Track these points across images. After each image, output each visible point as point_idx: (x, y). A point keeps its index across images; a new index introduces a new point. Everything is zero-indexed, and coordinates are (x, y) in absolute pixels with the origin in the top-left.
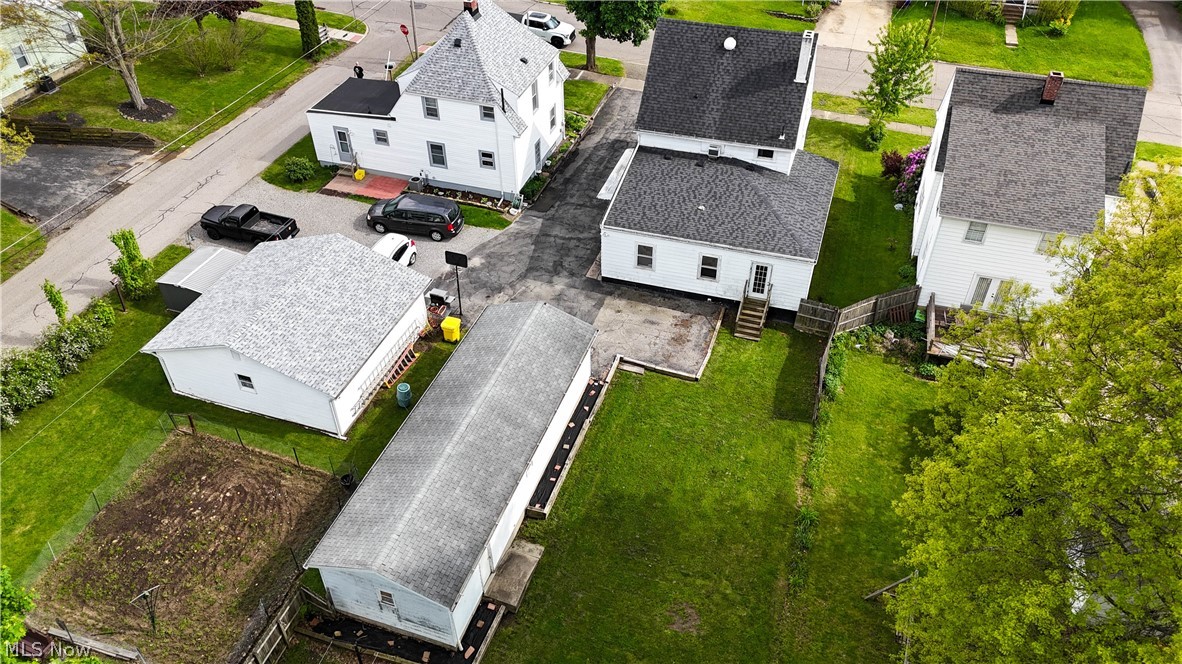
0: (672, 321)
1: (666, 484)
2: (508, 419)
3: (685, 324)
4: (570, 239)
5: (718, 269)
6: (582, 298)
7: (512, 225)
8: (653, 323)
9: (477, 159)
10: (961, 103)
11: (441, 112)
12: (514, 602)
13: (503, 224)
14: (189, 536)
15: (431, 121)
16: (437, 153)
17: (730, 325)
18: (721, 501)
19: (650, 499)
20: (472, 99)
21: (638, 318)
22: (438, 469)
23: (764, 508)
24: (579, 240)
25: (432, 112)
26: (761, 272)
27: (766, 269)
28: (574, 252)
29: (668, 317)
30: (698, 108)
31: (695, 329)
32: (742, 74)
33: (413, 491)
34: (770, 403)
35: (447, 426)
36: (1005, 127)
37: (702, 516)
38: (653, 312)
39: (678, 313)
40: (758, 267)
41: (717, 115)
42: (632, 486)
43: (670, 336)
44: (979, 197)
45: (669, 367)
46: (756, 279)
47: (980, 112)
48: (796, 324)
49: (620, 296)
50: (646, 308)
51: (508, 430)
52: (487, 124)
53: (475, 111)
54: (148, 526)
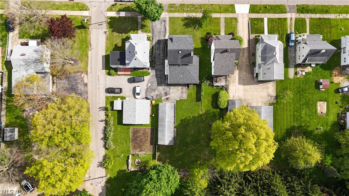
0: (180, 89)
1: (186, 116)
3: (182, 89)
4: (161, 74)
6: (167, 88)
7: (151, 73)
8: (178, 90)
12: (176, 136)
13: (149, 74)
14: (141, 140)
17: (188, 87)
18: (192, 116)
19: (185, 119)
21: (176, 90)
22: (166, 132)
23: (197, 116)
24: (162, 74)
28: (163, 78)
29: (180, 88)
30: (177, 60)
31: (184, 89)
32: (183, 55)
33: (165, 135)
34: (195, 100)
35: (164, 126)
36: (222, 56)
37: (191, 119)
38: (178, 88)
39: (181, 87)
41: (180, 61)
42: (183, 118)
43: (181, 92)
44: (218, 70)
45: (182, 98)
47: (218, 54)
49: (172, 86)
50: (176, 87)
51: (170, 124)
54: (136, 140)
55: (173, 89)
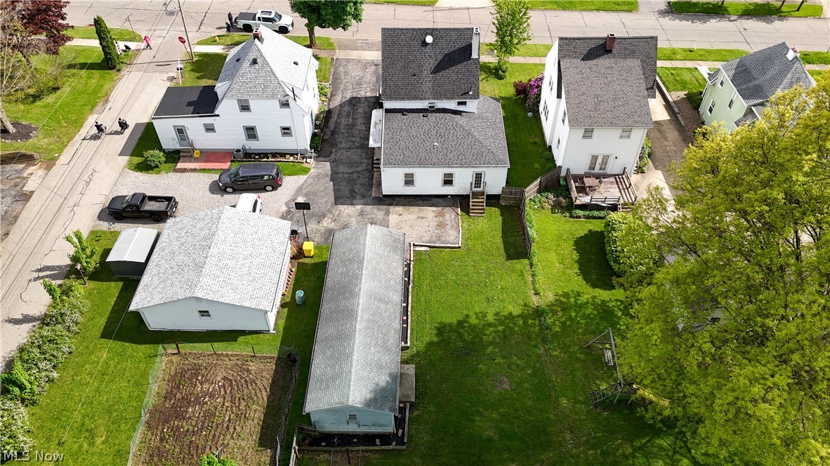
0: (433, 214)
1: (465, 312)
2: (381, 300)
3: (441, 214)
4: (352, 173)
5: (454, 179)
6: (375, 211)
7: (312, 170)
8: (423, 218)
9: (279, 132)
10: (564, 57)
11: (252, 107)
13: (306, 171)
14: (209, 415)
15: (245, 114)
16: (251, 132)
17: (466, 210)
18: (497, 314)
19: (460, 323)
20: (273, 97)
21: (413, 217)
23: (519, 312)
24: (358, 172)
25: (245, 108)
26: (478, 177)
27: (481, 174)
28: (358, 181)
29: (430, 212)
30: (417, 82)
32: (440, 58)
34: (502, 251)
37: (490, 325)
38: (420, 211)
39: (434, 209)
40: (476, 174)
41: (430, 85)
42: (451, 318)
43: (435, 224)
45: (442, 243)
46: (476, 181)
47: (575, 61)
48: (501, 201)
49: (398, 205)
50: (414, 209)
51: (383, 306)
52: (286, 110)
53: (277, 104)
54: (181, 416)
55: (400, 215)
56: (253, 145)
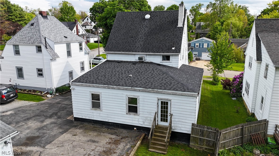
0: (108, 141)
3: (116, 143)
5: (138, 105)
7: (45, 101)
8: (94, 142)
9: (35, 73)
11: (21, 52)
15: (17, 56)
16: (20, 72)
20: (33, 44)
21: (85, 139)
25: (17, 52)
26: (164, 105)
27: (167, 103)
29: (106, 138)
30: (133, 41)
31: (121, 146)
32: (153, 27)
38: (97, 136)
40: (162, 102)
43: (102, 150)
46: (162, 111)
48: (191, 144)
49: (81, 128)
52: (39, 54)
53: (34, 49)
55: (75, 135)
56: (21, 83)
